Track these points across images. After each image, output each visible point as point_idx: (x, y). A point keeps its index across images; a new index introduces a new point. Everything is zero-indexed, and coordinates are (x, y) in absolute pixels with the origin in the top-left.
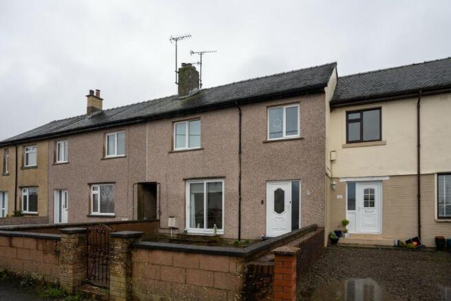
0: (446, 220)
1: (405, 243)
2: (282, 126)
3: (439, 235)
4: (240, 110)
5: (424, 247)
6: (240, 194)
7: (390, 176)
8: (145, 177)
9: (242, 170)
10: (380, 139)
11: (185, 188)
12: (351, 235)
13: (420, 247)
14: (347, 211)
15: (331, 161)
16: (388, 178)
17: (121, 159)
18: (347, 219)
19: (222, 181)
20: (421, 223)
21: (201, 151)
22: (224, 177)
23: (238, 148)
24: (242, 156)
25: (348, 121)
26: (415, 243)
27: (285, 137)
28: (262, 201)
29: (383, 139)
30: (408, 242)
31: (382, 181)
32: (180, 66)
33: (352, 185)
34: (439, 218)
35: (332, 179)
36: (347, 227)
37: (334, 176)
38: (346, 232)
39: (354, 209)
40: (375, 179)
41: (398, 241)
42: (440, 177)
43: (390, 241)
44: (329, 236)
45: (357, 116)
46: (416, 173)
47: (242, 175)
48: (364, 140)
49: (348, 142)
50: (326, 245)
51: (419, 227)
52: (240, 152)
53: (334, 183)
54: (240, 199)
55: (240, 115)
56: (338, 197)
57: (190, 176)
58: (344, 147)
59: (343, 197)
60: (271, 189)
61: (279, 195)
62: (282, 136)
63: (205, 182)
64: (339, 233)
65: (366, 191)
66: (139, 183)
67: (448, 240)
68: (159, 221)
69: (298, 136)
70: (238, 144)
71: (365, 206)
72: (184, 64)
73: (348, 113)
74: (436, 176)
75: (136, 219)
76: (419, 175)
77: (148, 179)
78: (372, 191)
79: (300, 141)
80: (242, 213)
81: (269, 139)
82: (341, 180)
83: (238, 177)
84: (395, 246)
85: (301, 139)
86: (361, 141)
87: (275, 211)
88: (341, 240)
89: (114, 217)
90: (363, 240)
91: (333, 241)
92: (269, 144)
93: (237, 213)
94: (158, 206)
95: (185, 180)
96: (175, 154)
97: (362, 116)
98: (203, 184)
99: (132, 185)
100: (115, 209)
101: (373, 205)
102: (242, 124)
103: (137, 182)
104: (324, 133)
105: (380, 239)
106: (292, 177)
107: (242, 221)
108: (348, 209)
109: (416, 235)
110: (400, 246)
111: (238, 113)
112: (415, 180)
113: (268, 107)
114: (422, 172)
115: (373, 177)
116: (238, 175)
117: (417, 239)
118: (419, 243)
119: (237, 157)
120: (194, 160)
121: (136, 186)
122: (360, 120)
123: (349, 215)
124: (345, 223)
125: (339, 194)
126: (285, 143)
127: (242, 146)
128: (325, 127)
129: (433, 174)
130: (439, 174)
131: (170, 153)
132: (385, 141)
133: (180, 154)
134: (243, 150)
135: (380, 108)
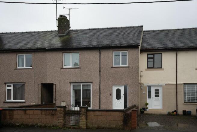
0: (187, 103)
1: (171, 113)
2: (120, 60)
3: (184, 109)
4: (100, 51)
5: (178, 114)
6: (100, 91)
7: (166, 84)
8: (46, 80)
9: (101, 79)
10: (161, 68)
11: (70, 87)
12: (149, 110)
13: (177, 114)
14: (148, 99)
15: (141, 76)
16: (165, 85)
17: (29, 70)
18: (148, 102)
19: (91, 84)
20: (178, 105)
21: (79, 69)
22: (91, 82)
23: (99, 69)
24: (101, 73)
25: (148, 58)
26: (175, 113)
27: (121, 65)
28: (111, 94)
29: (163, 68)
30: (173, 112)
31: (162, 86)
32: (58, 17)
33: (150, 87)
34: (184, 102)
35: (141, 84)
36: (148, 106)
37: (142, 83)
38: (147, 108)
39: (151, 98)
40: (159, 85)
41: (169, 112)
42: (185, 85)
43: (166, 112)
44: (140, 110)
45: (152, 56)
46: (176, 83)
47: (101, 82)
48: (155, 67)
49: (148, 68)
50: (139, 114)
51: (177, 106)
52: (100, 71)
53: (142, 86)
54: (100, 93)
55: (100, 53)
56: (144, 92)
57: (73, 81)
58: (146, 70)
59: (146, 92)
60: (115, 89)
61: (118, 91)
62: (120, 65)
63: (81, 84)
64: (144, 109)
65: (156, 90)
66: (41, 84)
67: (187, 111)
68: (55, 104)
69: (127, 65)
70: (99, 67)
71: (155, 97)
72: (61, 16)
73: (148, 55)
74: (183, 85)
75: (40, 103)
76: (177, 84)
77: (48, 82)
78: (158, 90)
79: (128, 68)
80: (101, 99)
81: (114, 66)
82: (145, 85)
83: (99, 83)
84: (167, 114)
85: (128, 67)
86: (154, 68)
87: (116, 98)
88: (145, 112)
89: (24, 102)
90: (154, 112)
91: (142, 112)
92: (114, 68)
93: (98, 99)
94: (54, 96)
95: (70, 83)
96: (64, 69)
97: (154, 56)
98: (80, 85)
99: (37, 85)
100: (25, 98)
101: (158, 96)
102: (101, 58)
103: (40, 83)
104: (138, 65)
105: (162, 111)
106: (124, 84)
107: (101, 103)
108: (148, 98)
109: (175, 109)
110: (169, 114)
111: (99, 52)
112: (175, 86)
113: (113, 51)
114: (178, 83)
115: (158, 84)
116: (99, 81)
117: (176, 111)
118: (177, 113)
119: (98, 73)
120: (75, 73)
121: (40, 85)
122: (153, 58)
123: (148, 101)
124: (147, 104)
125: (144, 91)
126: (121, 68)
127: (101, 68)
128: (138, 63)
129: (182, 84)
130: (184, 84)
131: (61, 68)
132: (164, 69)
133: (67, 70)
134: (101, 70)
135: (162, 54)
